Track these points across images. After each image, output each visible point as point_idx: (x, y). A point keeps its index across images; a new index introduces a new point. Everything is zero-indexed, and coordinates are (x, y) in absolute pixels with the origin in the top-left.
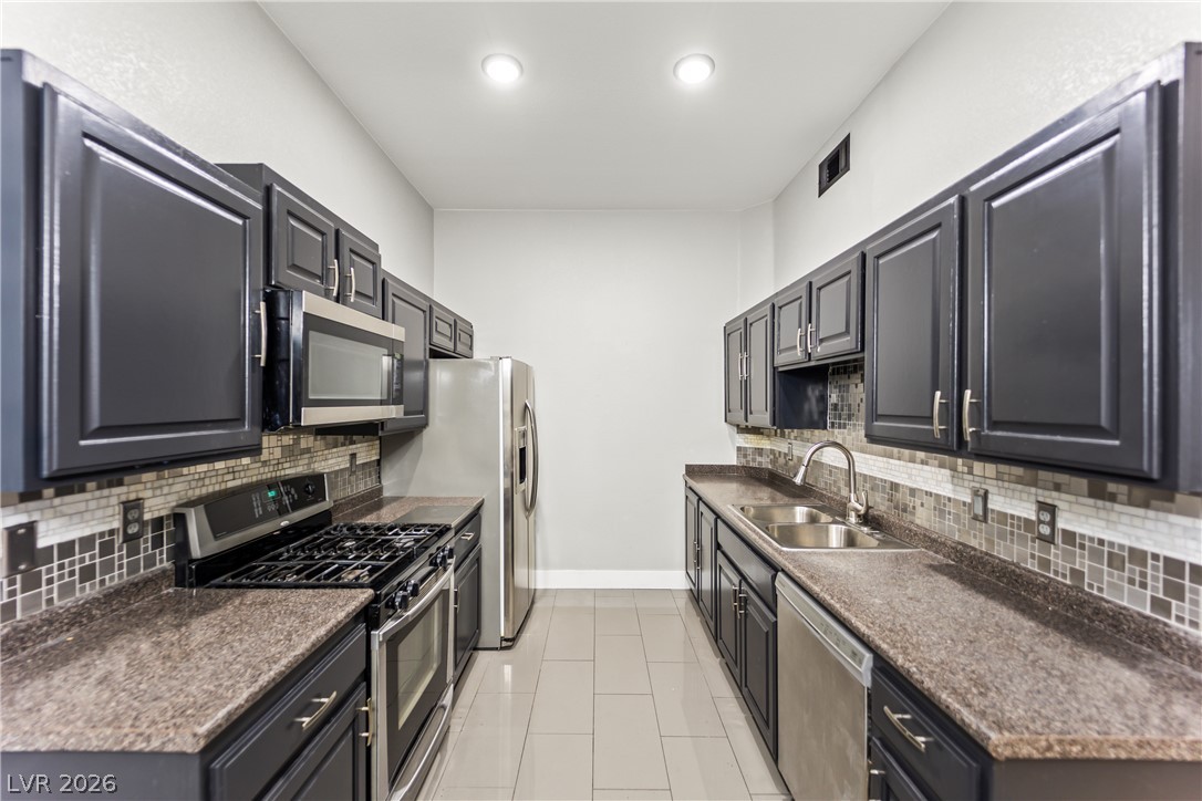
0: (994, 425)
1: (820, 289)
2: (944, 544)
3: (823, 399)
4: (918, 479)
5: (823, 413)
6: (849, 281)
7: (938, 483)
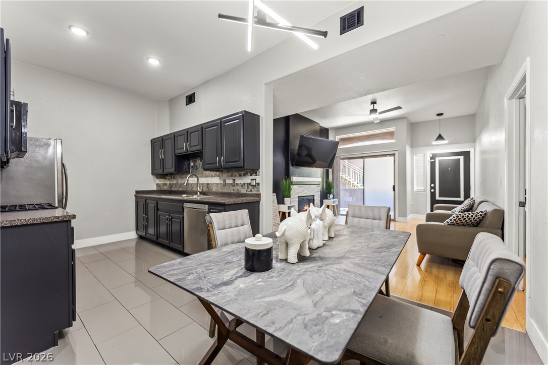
0: (226, 163)
1: (190, 133)
2: (219, 193)
3: (189, 165)
5: (189, 169)
6: (199, 133)
7: (217, 181)
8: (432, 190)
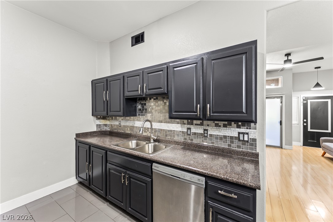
2: (180, 142)
3: (135, 108)
4: (171, 127)
7: (177, 128)
8: (305, 124)
